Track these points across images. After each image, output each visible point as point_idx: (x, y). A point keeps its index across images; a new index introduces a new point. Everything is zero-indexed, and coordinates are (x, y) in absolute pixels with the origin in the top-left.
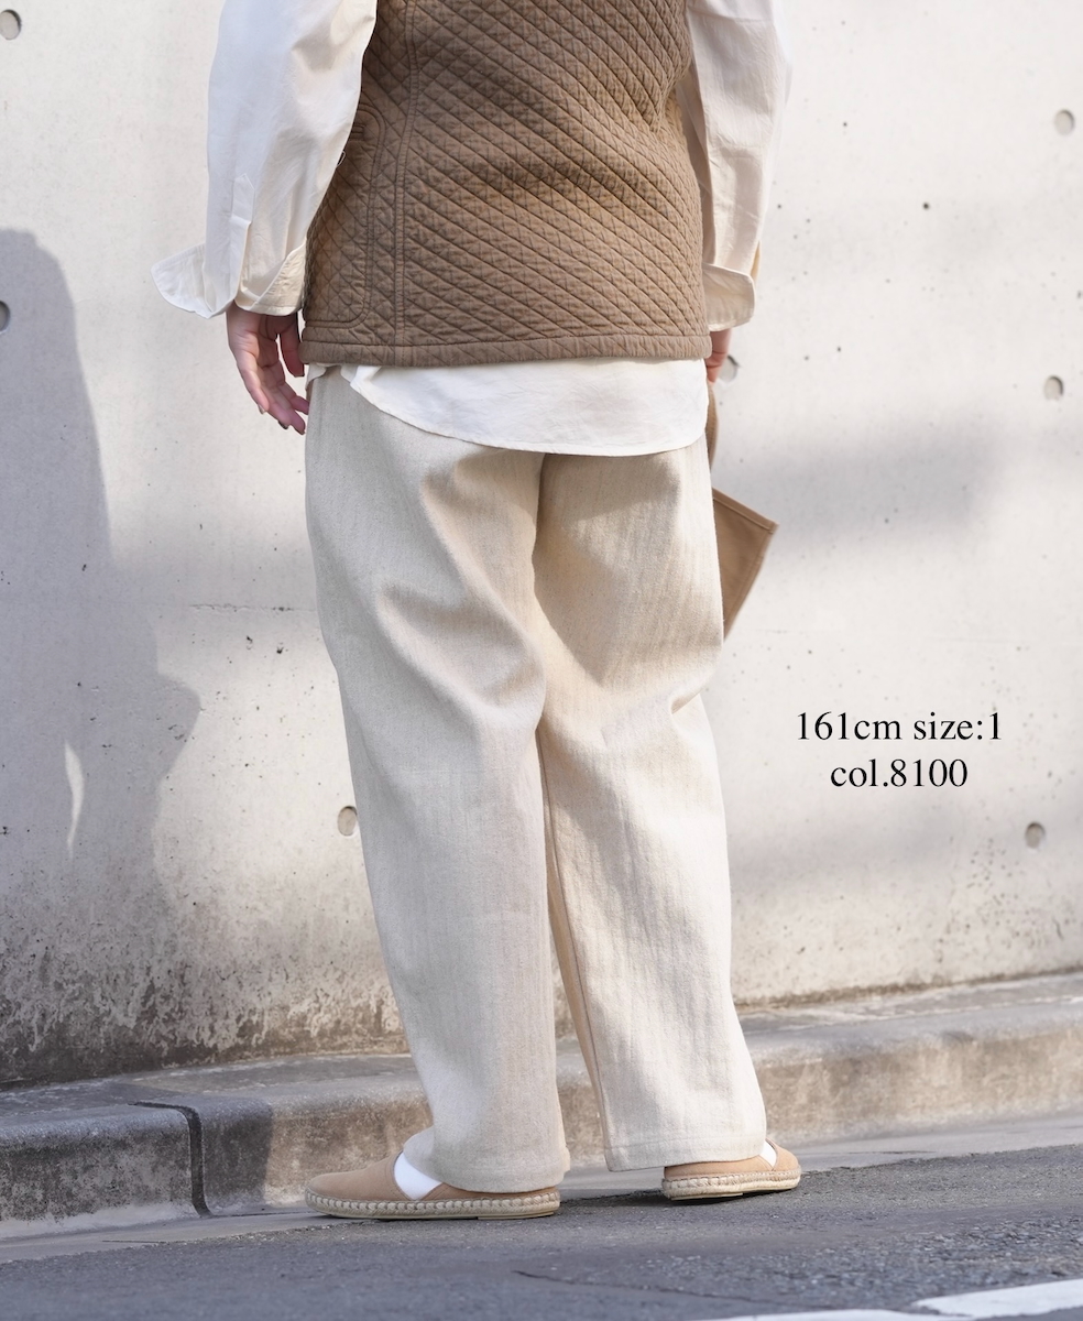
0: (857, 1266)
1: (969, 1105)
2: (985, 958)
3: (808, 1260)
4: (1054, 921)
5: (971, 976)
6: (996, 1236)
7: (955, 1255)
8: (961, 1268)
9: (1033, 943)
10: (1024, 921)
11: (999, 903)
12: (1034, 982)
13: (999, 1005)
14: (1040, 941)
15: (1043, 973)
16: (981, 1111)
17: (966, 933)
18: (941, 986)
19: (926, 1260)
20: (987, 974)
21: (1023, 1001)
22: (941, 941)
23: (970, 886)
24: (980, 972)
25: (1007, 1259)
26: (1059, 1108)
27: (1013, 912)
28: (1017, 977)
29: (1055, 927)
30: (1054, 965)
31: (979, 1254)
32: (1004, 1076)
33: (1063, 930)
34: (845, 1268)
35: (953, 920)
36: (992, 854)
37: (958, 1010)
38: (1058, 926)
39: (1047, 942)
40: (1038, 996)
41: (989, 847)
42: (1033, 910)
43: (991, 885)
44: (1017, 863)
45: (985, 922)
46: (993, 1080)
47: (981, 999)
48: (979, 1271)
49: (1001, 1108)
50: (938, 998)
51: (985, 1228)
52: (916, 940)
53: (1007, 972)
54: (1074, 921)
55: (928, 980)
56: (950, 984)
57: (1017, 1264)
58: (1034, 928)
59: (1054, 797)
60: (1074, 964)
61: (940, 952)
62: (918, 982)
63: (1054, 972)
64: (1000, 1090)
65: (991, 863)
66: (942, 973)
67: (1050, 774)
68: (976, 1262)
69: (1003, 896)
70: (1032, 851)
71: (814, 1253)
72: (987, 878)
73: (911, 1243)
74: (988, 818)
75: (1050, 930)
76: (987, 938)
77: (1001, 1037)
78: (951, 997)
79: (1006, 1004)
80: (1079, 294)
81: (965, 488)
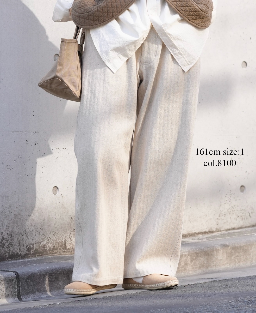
0: (209, 310)
1: (228, 264)
2: (230, 223)
3: (195, 309)
4: (248, 213)
5: (226, 229)
6: (246, 301)
7: (236, 306)
8: (238, 310)
9: (243, 219)
10: (240, 213)
11: (233, 208)
12: (244, 230)
13: (235, 236)
14: (245, 218)
15: (246, 227)
16: (231, 266)
17: (225, 216)
18: (218, 231)
19: (228, 308)
20: (231, 228)
21: (241, 235)
22: (218, 219)
23: (225, 204)
24: (229, 227)
25: (250, 307)
26: (253, 265)
27: (237, 210)
28: (238, 229)
29: (249, 214)
30: (249, 225)
31: (242, 306)
32: (237, 256)
33: (251, 215)
34: (206, 311)
35: (221, 213)
36: (231, 195)
37: (224, 238)
38: (250, 214)
39: (247, 218)
40: (245, 233)
41: (230, 193)
42: (242, 209)
43: (231, 203)
44: (238, 197)
45: (230, 213)
46: (234, 257)
47: (229, 235)
48: (244, 311)
49: (237, 265)
50: (218, 235)
51: (242, 299)
52: (211, 219)
53: (236, 227)
54: (254, 212)
55: (214, 230)
56: (221, 231)
57: (253, 308)
58: (243, 215)
59: (247, 178)
60: (254, 224)
61: (218, 222)
62: (212, 231)
63: (249, 227)
64: (236, 260)
65: (231, 197)
66: (218, 228)
67: (246, 172)
68: (242, 308)
69: (234, 206)
70: (242, 193)
71: (196, 307)
72: (230, 201)
73: (223, 303)
74: (229, 185)
75: (247, 215)
76: (230, 217)
77: (236, 245)
78: (221, 235)
79: (237, 236)
80: (251, 38)
81: (221, 93)
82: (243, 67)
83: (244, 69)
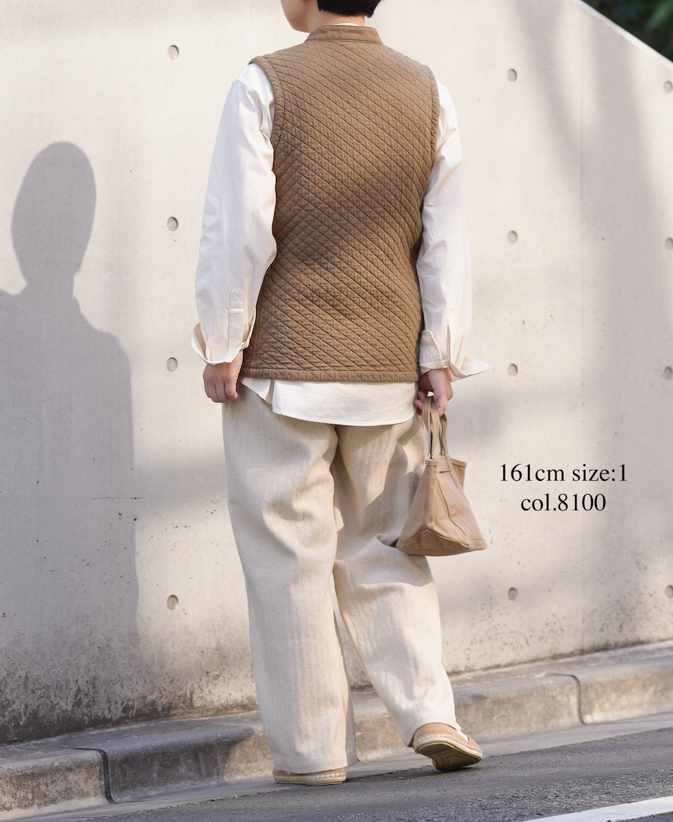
0: (441, 815)
1: (487, 731)
2: (491, 657)
4: (525, 637)
5: (484, 666)
6: (508, 797)
7: (488, 807)
8: (492, 813)
9: (514, 648)
10: (509, 637)
11: (496, 629)
12: (516, 668)
13: (499, 680)
14: (518, 647)
15: (520, 663)
17: (481, 644)
18: (469, 672)
19: (474, 810)
20: (492, 665)
21: (511, 678)
22: (468, 649)
23: (482, 621)
24: (489, 664)
25: (514, 808)
26: (532, 731)
27: (504, 633)
28: (507, 666)
29: (525, 640)
30: (525, 659)
31: (500, 806)
32: (503, 716)
33: (529, 641)
36: (492, 605)
37: (479, 684)
38: (526, 639)
39: (522, 648)
40: (518, 674)
41: (490, 601)
42: (514, 631)
43: (492, 620)
44: (505, 608)
45: (490, 639)
46: (498, 718)
47: (490, 677)
49: (503, 732)
50: (468, 678)
51: (502, 793)
52: (456, 649)
53: (502, 663)
54: (534, 636)
55: (463, 669)
56: (474, 671)
57: (519, 811)
58: (515, 640)
59: (521, 574)
60: (535, 658)
61: (468, 654)
62: (458, 670)
63: (526, 662)
64: (502, 723)
65: (491, 609)
66: (470, 665)
67: (519, 563)
68: (499, 810)
69: (498, 625)
70: (512, 602)
71: (419, 809)
72: (490, 617)
74: (489, 587)
75: (523, 641)
76: (492, 647)
77: (501, 696)
78: (475, 677)
79: (503, 680)
80: (524, 322)
81: (470, 422)
82: (510, 374)
83: (513, 377)
